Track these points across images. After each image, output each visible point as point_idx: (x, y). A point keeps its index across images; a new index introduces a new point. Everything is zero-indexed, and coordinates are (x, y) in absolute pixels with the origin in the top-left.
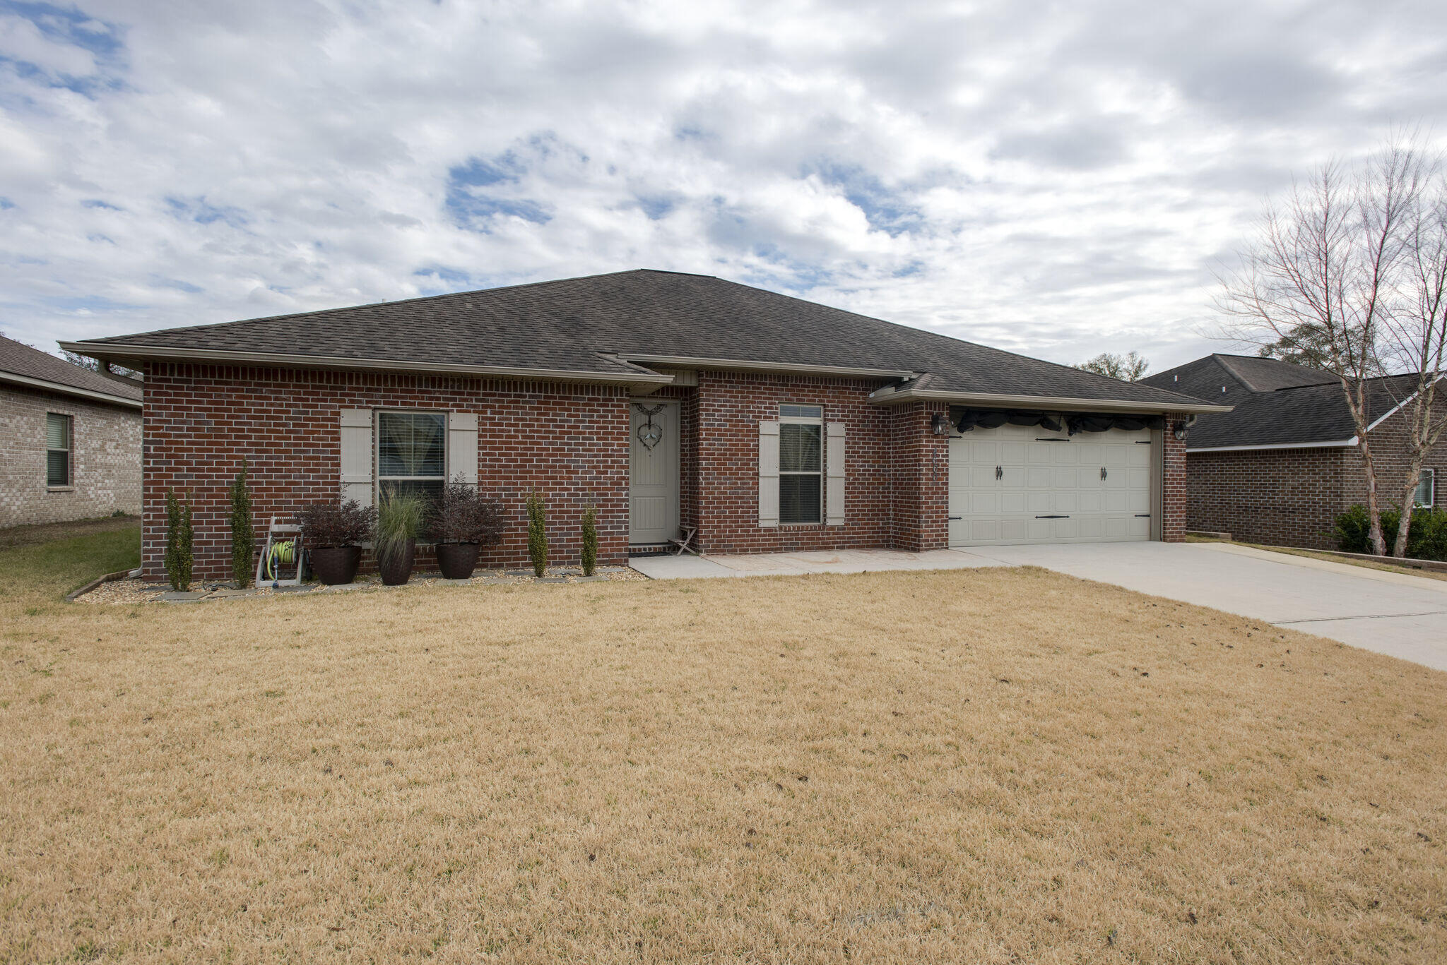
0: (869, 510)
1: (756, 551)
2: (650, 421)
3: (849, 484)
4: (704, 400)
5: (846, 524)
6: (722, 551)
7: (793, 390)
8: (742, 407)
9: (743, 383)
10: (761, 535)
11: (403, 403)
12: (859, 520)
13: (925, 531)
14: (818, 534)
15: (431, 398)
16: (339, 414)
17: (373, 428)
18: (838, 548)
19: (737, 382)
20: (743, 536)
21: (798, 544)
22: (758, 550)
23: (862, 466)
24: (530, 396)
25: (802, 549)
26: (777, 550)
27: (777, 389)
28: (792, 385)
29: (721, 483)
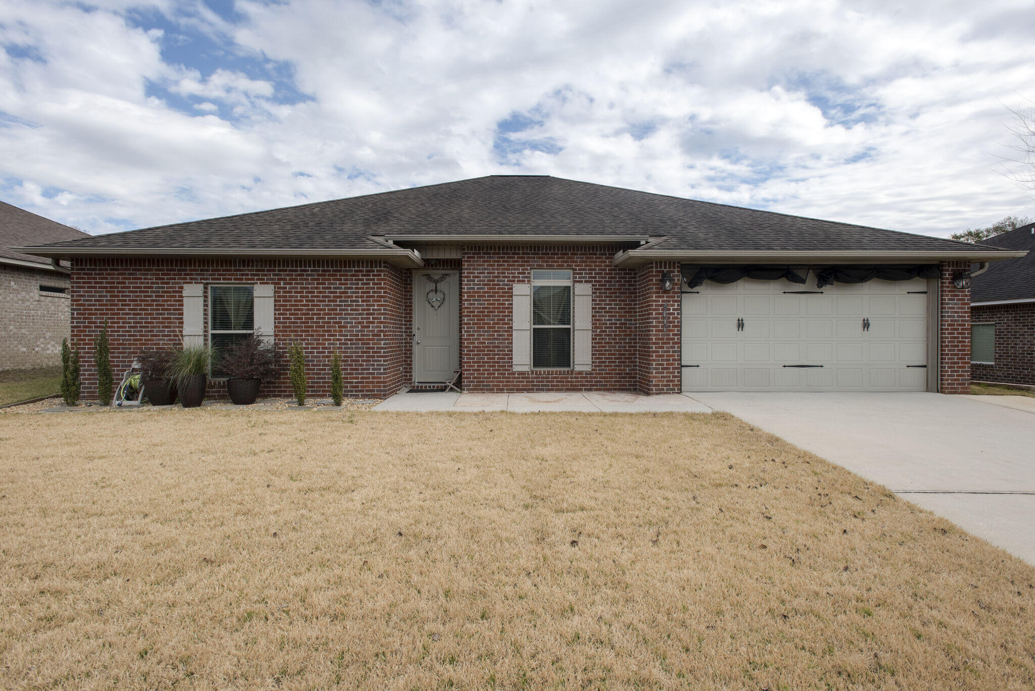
0: (616, 358)
1: (511, 390)
2: (436, 288)
3: (596, 335)
4: (466, 269)
5: (593, 370)
6: (481, 389)
7: (544, 258)
8: (498, 273)
9: (499, 254)
10: (515, 378)
11: (224, 279)
12: (605, 366)
13: (655, 377)
14: (568, 378)
15: (242, 275)
16: (182, 288)
17: (206, 297)
18: (586, 390)
19: (494, 254)
20: (500, 378)
21: (548, 386)
22: (513, 390)
23: (609, 320)
24: (312, 271)
25: (552, 390)
26: (529, 390)
27: (529, 258)
28: (542, 254)
29: (481, 335)
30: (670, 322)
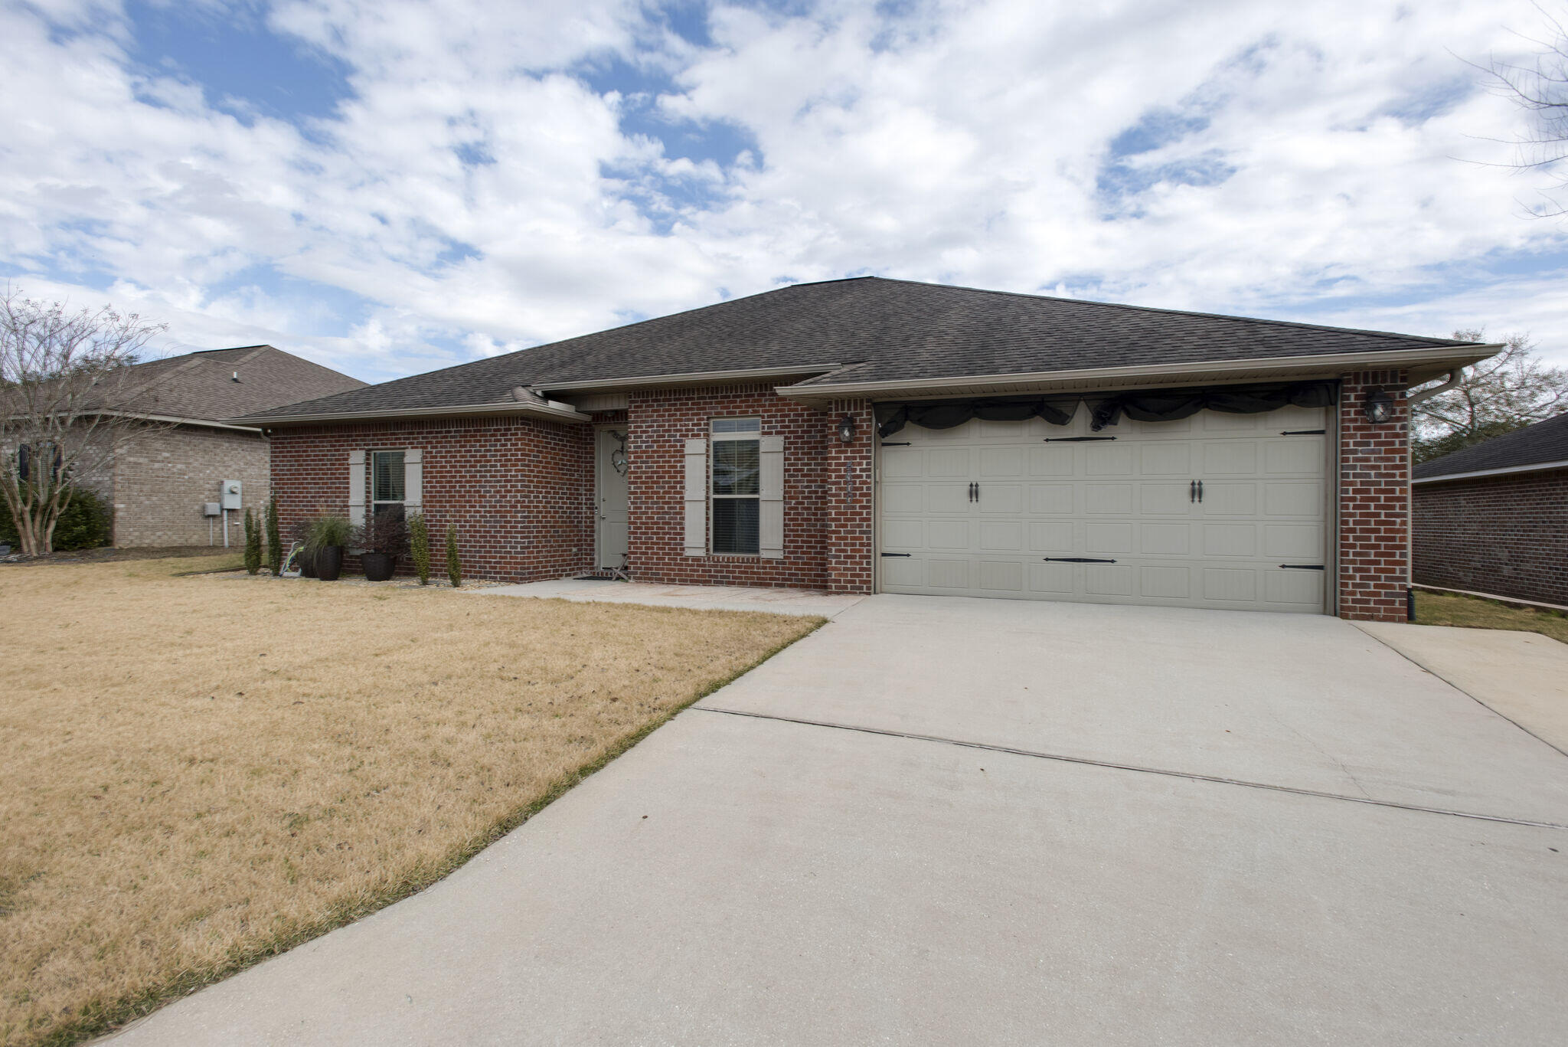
0: (816, 542)
1: (684, 582)
2: (622, 448)
3: (791, 508)
4: (633, 422)
5: (785, 558)
6: (650, 579)
7: (723, 403)
8: (669, 426)
9: (670, 400)
10: (688, 565)
12: (803, 553)
13: (835, 569)
14: (753, 567)
16: (348, 455)
17: (368, 464)
18: (777, 585)
19: (664, 400)
20: (670, 564)
21: (728, 577)
22: (686, 581)
23: (807, 487)
25: (733, 583)
26: (706, 583)
27: (705, 403)
28: (722, 397)
29: (648, 508)
30: (856, 489)
